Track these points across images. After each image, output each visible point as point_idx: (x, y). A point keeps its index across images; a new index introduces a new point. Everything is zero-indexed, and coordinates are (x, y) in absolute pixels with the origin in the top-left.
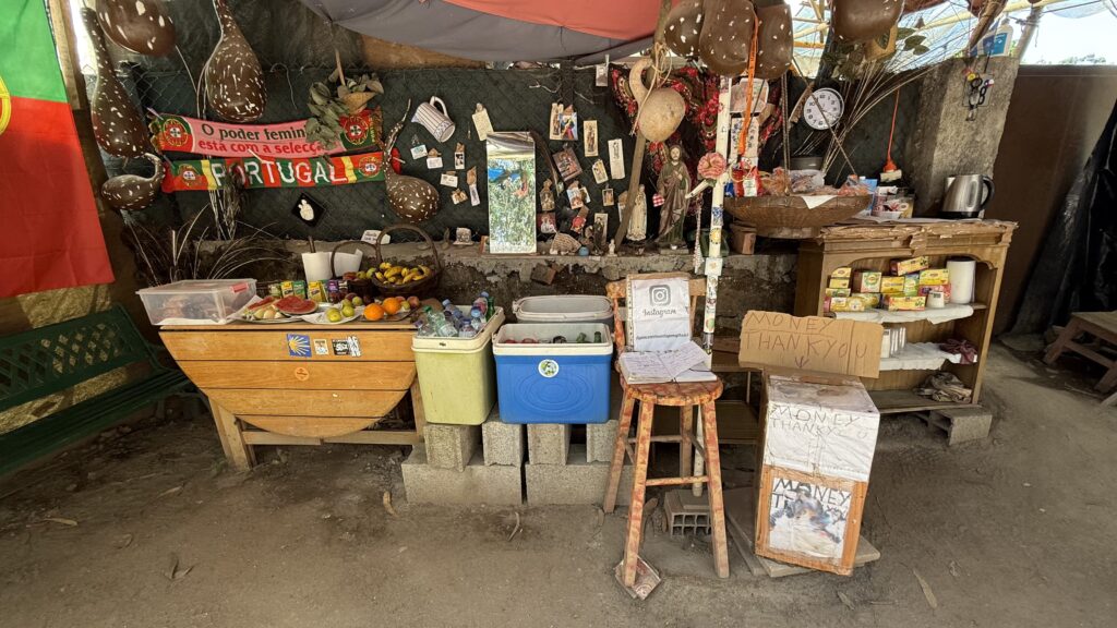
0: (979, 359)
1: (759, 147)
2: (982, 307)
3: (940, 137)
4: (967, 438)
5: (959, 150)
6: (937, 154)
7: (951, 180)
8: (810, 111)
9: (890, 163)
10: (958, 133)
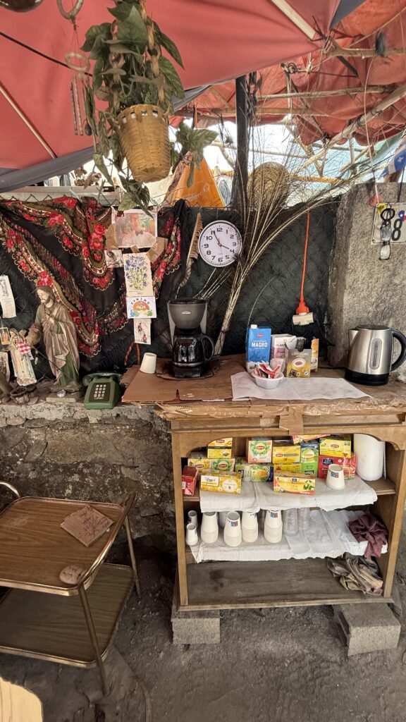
0: (388, 549)
1: (154, 286)
2: (389, 492)
3: (349, 280)
4: (371, 649)
5: (374, 293)
6: (347, 299)
7: (355, 333)
8: (207, 246)
9: (302, 305)
10: (370, 275)
